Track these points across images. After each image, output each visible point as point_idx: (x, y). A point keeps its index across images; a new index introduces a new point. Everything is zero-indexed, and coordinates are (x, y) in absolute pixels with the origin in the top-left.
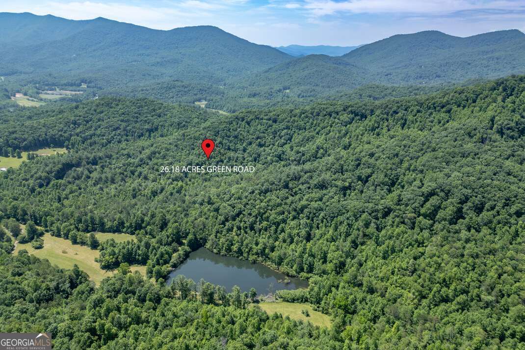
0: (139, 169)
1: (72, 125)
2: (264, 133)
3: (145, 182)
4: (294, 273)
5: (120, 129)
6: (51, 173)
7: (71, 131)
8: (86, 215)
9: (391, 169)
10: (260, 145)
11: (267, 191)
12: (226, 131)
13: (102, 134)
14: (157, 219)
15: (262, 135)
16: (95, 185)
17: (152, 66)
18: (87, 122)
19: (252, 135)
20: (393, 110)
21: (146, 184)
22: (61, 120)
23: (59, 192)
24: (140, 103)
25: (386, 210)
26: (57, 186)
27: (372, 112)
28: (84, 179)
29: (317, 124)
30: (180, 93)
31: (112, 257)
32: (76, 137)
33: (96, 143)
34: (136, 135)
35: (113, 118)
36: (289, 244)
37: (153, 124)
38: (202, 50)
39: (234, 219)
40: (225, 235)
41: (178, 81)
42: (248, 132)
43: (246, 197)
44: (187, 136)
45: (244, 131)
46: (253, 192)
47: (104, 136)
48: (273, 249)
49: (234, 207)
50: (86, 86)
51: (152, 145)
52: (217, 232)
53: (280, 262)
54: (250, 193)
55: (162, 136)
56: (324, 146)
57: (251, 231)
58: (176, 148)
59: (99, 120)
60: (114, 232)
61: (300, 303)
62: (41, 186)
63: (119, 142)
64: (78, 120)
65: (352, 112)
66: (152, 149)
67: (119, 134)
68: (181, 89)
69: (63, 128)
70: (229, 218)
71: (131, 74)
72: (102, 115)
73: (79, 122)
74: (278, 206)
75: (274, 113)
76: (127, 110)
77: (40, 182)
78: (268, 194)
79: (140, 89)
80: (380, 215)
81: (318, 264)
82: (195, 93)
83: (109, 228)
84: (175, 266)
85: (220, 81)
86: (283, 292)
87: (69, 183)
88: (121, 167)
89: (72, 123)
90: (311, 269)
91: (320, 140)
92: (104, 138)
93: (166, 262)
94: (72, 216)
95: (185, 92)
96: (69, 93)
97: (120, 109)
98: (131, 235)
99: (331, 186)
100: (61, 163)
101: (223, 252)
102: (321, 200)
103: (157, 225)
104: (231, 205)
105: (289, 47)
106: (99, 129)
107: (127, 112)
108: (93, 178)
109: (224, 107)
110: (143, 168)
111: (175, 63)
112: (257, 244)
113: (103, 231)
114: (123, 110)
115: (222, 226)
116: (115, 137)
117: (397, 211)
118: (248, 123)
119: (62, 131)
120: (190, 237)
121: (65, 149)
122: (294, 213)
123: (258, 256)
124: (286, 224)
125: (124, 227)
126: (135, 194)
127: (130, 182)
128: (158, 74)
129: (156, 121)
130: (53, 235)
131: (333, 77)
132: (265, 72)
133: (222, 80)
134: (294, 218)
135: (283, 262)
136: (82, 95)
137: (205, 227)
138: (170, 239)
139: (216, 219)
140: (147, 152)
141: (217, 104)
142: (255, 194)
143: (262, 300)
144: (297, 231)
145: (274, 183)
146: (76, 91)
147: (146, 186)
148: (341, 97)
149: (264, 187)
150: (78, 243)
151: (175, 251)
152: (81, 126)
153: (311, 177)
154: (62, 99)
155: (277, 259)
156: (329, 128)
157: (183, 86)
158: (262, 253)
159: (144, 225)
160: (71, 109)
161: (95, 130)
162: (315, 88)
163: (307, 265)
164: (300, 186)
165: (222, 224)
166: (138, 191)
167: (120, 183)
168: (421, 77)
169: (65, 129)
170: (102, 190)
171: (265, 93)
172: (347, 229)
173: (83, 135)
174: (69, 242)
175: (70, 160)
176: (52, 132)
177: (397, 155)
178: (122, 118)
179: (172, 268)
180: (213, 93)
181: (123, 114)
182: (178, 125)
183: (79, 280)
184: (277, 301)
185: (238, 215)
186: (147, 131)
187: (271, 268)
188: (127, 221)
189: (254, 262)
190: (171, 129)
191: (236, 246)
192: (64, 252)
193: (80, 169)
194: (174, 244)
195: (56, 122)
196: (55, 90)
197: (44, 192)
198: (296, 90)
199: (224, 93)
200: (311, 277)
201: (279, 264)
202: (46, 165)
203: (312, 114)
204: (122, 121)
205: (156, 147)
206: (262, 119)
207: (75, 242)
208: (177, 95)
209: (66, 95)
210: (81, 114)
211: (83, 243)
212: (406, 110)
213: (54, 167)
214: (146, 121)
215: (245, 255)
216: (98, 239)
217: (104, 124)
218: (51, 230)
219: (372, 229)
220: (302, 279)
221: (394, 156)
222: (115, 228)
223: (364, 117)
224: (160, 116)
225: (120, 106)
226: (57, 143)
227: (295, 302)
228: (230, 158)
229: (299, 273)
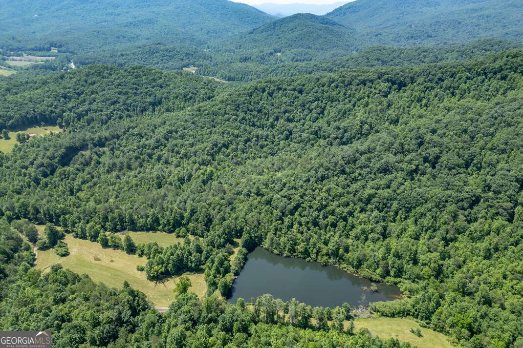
0: (158, 152)
1: (62, 99)
2: (291, 106)
3: (167, 168)
4: (379, 278)
5: (119, 103)
6: (54, 158)
7: (62, 106)
8: (112, 211)
9: (463, 148)
10: (289, 120)
11: (323, 178)
12: (246, 105)
13: (99, 109)
14: (200, 215)
15: (289, 108)
16: (109, 172)
17: (124, 26)
18: (79, 95)
19: (278, 108)
20: (437, 77)
21: (168, 170)
22: (49, 93)
23: (69, 183)
24: (137, 72)
25: (474, 198)
26: (65, 176)
27: (413, 80)
28: (95, 165)
29: (352, 95)
30: (165, 58)
31: (160, 266)
32: (68, 113)
33: (94, 120)
34: (138, 110)
35: (109, 89)
36: (364, 241)
37: (155, 97)
39: (292, 214)
40: (286, 233)
41: (160, 44)
42: (273, 105)
43: (302, 187)
44: (204, 111)
45: (267, 104)
46: (308, 180)
47: (102, 111)
48: (347, 250)
49: (290, 199)
50: (56, 51)
51: (164, 123)
52: (276, 230)
53: (359, 265)
54: (305, 181)
55: (168, 110)
56: (368, 121)
57: (315, 227)
58: (193, 125)
59: (93, 93)
60: (148, 230)
61: (403, 317)
62: (45, 175)
63: (121, 118)
64: (69, 92)
65: (388, 80)
66: (167, 127)
67: (119, 109)
68: (166, 53)
69: (52, 103)
70: (287, 212)
71: (104, 36)
72: (95, 86)
73: (70, 96)
74: (340, 196)
75: (299, 82)
76: (123, 80)
77: (43, 170)
78: (325, 182)
79: (119, 53)
80: (465, 205)
81: (408, 267)
82: (181, 57)
83: (142, 226)
84: (237, 274)
85: (202, 44)
86: (379, 305)
87: (78, 170)
88: (135, 150)
89: (62, 97)
90: (399, 273)
91: (360, 114)
92: (103, 113)
93: (227, 271)
94: (96, 213)
95: (170, 56)
96: (39, 60)
97: (115, 79)
98: (169, 233)
99: (396, 170)
100: (63, 147)
101: (286, 253)
102: (388, 187)
103: (201, 222)
104: (285, 197)
106: (95, 103)
107: (124, 83)
108: (104, 164)
109: (216, 73)
110: (161, 151)
111: (149, 23)
112: (326, 243)
113: (135, 229)
114: (118, 81)
115: (280, 222)
116: (115, 112)
117: (491, 201)
118: (270, 94)
119: (51, 106)
120: (245, 236)
121: (58, 127)
122: (361, 204)
123: (330, 258)
124: (353, 217)
125: (159, 224)
126: (160, 182)
127: (150, 167)
128: (133, 36)
129: (159, 93)
130: (76, 237)
131: (326, 38)
132: (250, 33)
133: (205, 43)
134: (362, 210)
135: (362, 264)
136: (55, 61)
137: (259, 224)
138: (222, 240)
139: (272, 213)
140: (161, 131)
141: (209, 70)
142: (311, 183)
143: (355, 316)
144: (371, 226)
145: (329, 168)
146: (46, 56)
147: (170, 172)
148: (347, 61)
149: (319, 173)
150: (110, 247)
151: (231, 253)
152: (73, 100)
153: (369, 159)
154: (35, 67)
155: (355, 262)
156: (366, 99)
157: (167, 50)
158: (335, 254)
159: (184, 222)
160: (56, 80)
161: (89, 104)
162: (307, 50)
163: (396, 268)
164: (359, 171)
165: (279, 220)
166: (162, 178)
167: (138, 169)
168: (412, 37)
169: (56, 103)
170: (119, 178)
171: (257, 57)
172: (433, 223)
173: (77, 111)
174: (98, 246)
175: (73, 142)
176: (41, 108)
177: (465, 131)
178: (118, 90)
179: (235, 276)
180: (200, 57)
181: (119, 85)
182: (185, 97)
183: (136, 302)
184: (373, 315)
185: (296, 208)
186: (150, 105)
187: (348, 272)
188: (163, 217)
189: (326, 265)
190: (177, 102)
191: (301, 246)
192: (97, 259)
193: (87, 153)
194: (228, 245)
195: (43, 96)
196: (22, 55)
197: (51, 183)
198: (288, 52)
199: (211, 57)
200: (400, 282)
201: (358, 266)
202: (46, 149)
203: (343, 82)
204: (120, 93)
205: (170, 125)
206: (285, 89)
207: (105, 244)
208: (162, 60)
209: (36, 61)
210: (69, 85)
211: (116, 247)
212: (452, 76)
213: (56, 151)
214: (146, 93)
215: (313, 256)
216: (134, 241)
217: (99, 97)
218: (73, 231)
219: (461, 221)
220: (389, 284)
221: (462, 132)
222: (149, 227)
223: (402, 85)
224: (161, 87)
225: (114, 76)
226: (49, 121)
228: (257, 136)
229: (384, 277)
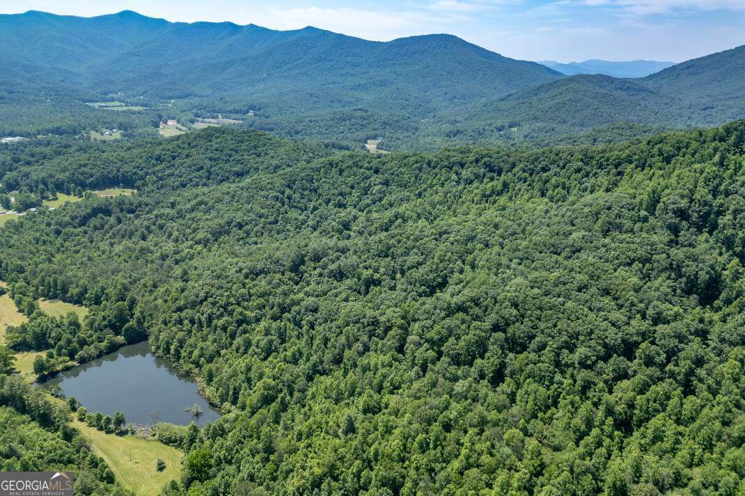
1: (153, 161)
2: (352, 187)
10: (340, 205)
11: (261, 272)
13: (180, 174)
17: (351, 89)
18: (174, 158)
26: (68, 236)
27: (513, 167)
35: (202, 154)
37: (245, 166)
38: (427, 68)
42: (333, 185)
47: (181, 177)
50: (253, 114)
56: (406, 215)
60: (75, 303)
61: (176, 447)
64: (164, 155)
68: (357, 121)
70: (188, 305)
71: (316, 99)
72: (193, 150)
73: (164, 158)
84: (82, 361)
87: (85, 233)
93: (72, 355)
101: (160, 353)
105: (583, 64)
106: (181, 168)
111: (382, 85)
113: (64, 299)
116: (193, 180)
120: (130, 323)
123: (196, 367)
130: (10, 297)
134: (273, 318)
135: (212, 381)
139: (174, 303)
143: (132, 433)
145: (277, 262)
152: (164, 163)
153: (337, 259)
161: (176, 169)
163: (232, 391)
165: (175, 312)
169: (143, 165)
173: (160, 175)
176: (126, 168)
181: (216, 150)
184: (151, 437)
185: (201, 302)
189: (188, 374)
191: (173, 346)
196: (217, 117)
200: (232, 411)
206: (361, 167)
208: (350, 129)
209: (228, 124)
212: (563, 167)
214: (239, 161)
215: (182, 361)
217: (188, 162)
224: (259, 156)
227: (171, 444)
229: (223, 402)
